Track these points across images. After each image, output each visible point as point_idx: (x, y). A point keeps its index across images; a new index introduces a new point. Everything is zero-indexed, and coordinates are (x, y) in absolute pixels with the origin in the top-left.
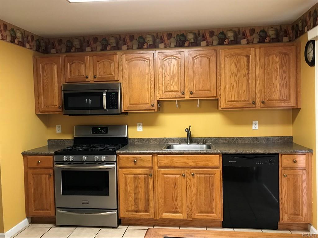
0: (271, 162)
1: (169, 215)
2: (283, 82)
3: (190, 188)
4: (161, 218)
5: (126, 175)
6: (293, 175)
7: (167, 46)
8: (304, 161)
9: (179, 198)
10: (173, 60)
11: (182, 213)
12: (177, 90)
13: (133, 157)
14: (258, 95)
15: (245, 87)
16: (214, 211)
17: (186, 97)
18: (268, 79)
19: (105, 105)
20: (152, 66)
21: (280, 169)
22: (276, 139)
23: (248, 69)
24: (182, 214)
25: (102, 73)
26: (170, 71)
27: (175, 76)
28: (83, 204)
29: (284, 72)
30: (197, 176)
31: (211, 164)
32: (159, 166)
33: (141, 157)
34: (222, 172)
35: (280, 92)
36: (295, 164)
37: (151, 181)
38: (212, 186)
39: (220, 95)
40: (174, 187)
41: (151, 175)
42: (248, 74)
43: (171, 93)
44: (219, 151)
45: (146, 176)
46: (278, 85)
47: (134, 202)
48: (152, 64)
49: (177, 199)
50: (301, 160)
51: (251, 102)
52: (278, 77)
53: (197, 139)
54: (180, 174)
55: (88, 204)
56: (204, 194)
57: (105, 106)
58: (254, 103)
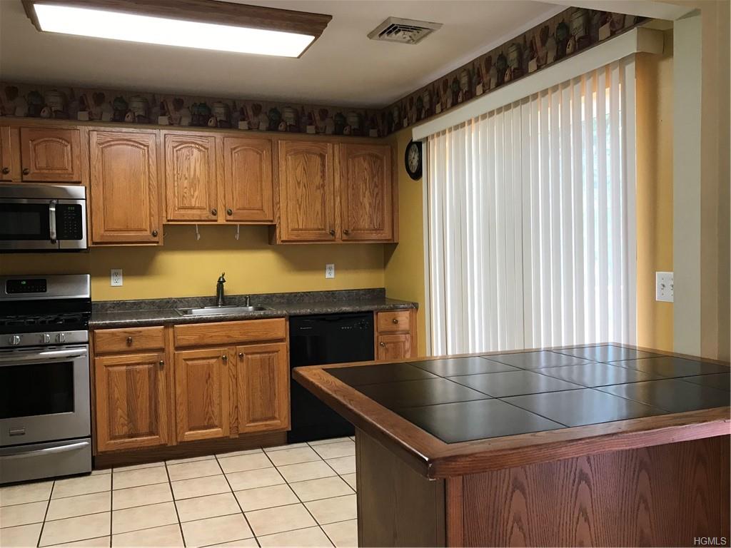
0: (362, 325)
1: (198, 433)
2: (374, 200)
3: (234, 380)
4: (181, 442)
5: (110, 369)
6: (394, 343)
7: (174, 122)
8: (407, 321)
9: (216, 400)
10: (195, 151)
11: (221, 427)
12: (203, 205)
13: (125, 332)
14: (338, 221)
15: (318, 207)
16: (277, 416)
17: (219, 219)
18: (353, 195)
19: (54, 231)
20: (152, 157)
21: (376, 334)
22: (361, 292)
23: (323, 177)
24: (220, 429)
25: (43, 164)
26: (188, 169)
27: (199, 181)
28: (11, 435)
29: (376, 186)
30: (248, 358)
31: (272, 335)
32: (176, 345)
33: (140, 332)
34: (289, 347)
35: (371, 217)
36: (394, 326)
37: (161, 375)
38: (273, 373)
39: (279, 217)
40: (207, 382)
41: (163, 363)
42: (323, 186)
43: (189, 212)
44: (285, 312)
45: (151, 366)
46: (367, 206)
47: (126, 418)
48: (153, 154)
49: (211, 403)
50: (404, 318)
51: (328, 231)
52: (367, 193)
53: (234, 297)
54: (218, 357)
55: (23, 434)
56: (259, 389)
57: (53, 233)
58: (333, 233)
